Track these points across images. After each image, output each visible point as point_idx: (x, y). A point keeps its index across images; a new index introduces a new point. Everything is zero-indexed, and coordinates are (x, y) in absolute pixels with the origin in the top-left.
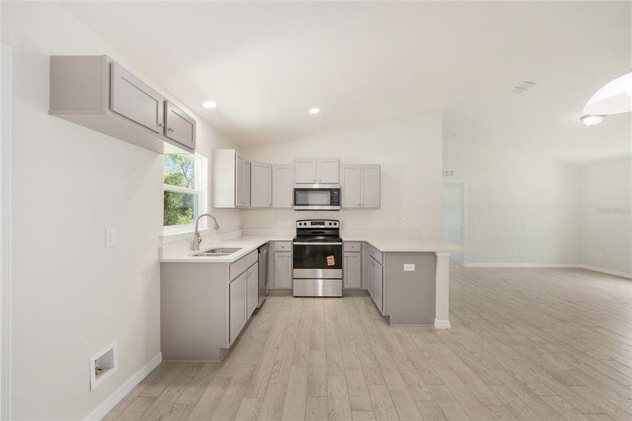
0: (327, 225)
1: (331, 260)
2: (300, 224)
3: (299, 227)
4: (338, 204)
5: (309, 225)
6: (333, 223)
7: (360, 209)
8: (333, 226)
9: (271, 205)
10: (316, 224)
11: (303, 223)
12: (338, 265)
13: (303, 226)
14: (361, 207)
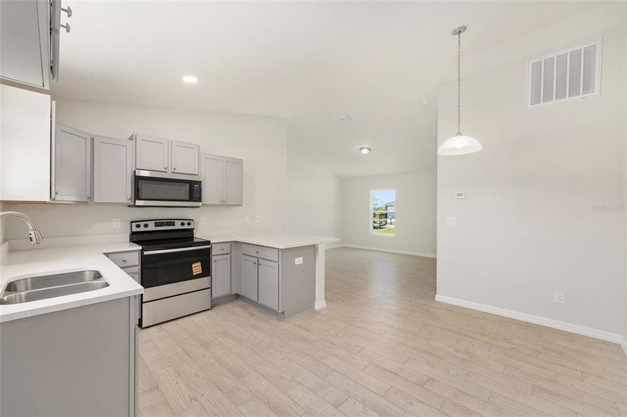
0: (178, 226)
1: (197, 268)
2: (138, 226)
3: (135, 229)
4: (199, 200)
5: (152, 227)
6: (186, 222)
7: (222, 206)
8: (186, 227)
9: (91, 197)
10: (162, 224)
11: (142, 224)
12: (206, 272)
13: (142, 229)
14: (224, 205)
